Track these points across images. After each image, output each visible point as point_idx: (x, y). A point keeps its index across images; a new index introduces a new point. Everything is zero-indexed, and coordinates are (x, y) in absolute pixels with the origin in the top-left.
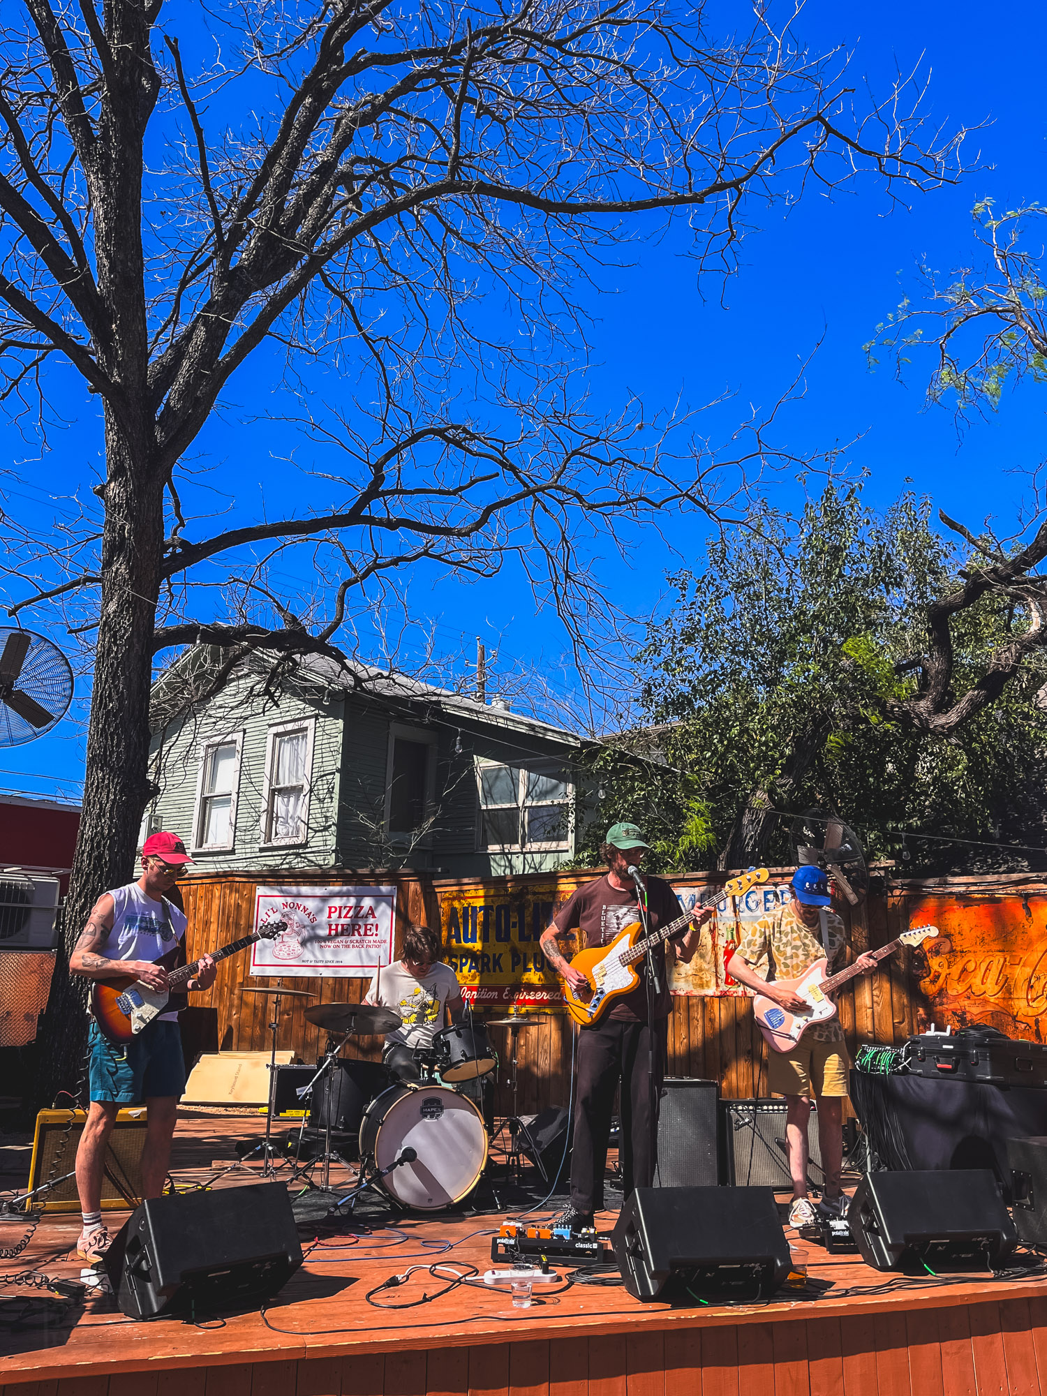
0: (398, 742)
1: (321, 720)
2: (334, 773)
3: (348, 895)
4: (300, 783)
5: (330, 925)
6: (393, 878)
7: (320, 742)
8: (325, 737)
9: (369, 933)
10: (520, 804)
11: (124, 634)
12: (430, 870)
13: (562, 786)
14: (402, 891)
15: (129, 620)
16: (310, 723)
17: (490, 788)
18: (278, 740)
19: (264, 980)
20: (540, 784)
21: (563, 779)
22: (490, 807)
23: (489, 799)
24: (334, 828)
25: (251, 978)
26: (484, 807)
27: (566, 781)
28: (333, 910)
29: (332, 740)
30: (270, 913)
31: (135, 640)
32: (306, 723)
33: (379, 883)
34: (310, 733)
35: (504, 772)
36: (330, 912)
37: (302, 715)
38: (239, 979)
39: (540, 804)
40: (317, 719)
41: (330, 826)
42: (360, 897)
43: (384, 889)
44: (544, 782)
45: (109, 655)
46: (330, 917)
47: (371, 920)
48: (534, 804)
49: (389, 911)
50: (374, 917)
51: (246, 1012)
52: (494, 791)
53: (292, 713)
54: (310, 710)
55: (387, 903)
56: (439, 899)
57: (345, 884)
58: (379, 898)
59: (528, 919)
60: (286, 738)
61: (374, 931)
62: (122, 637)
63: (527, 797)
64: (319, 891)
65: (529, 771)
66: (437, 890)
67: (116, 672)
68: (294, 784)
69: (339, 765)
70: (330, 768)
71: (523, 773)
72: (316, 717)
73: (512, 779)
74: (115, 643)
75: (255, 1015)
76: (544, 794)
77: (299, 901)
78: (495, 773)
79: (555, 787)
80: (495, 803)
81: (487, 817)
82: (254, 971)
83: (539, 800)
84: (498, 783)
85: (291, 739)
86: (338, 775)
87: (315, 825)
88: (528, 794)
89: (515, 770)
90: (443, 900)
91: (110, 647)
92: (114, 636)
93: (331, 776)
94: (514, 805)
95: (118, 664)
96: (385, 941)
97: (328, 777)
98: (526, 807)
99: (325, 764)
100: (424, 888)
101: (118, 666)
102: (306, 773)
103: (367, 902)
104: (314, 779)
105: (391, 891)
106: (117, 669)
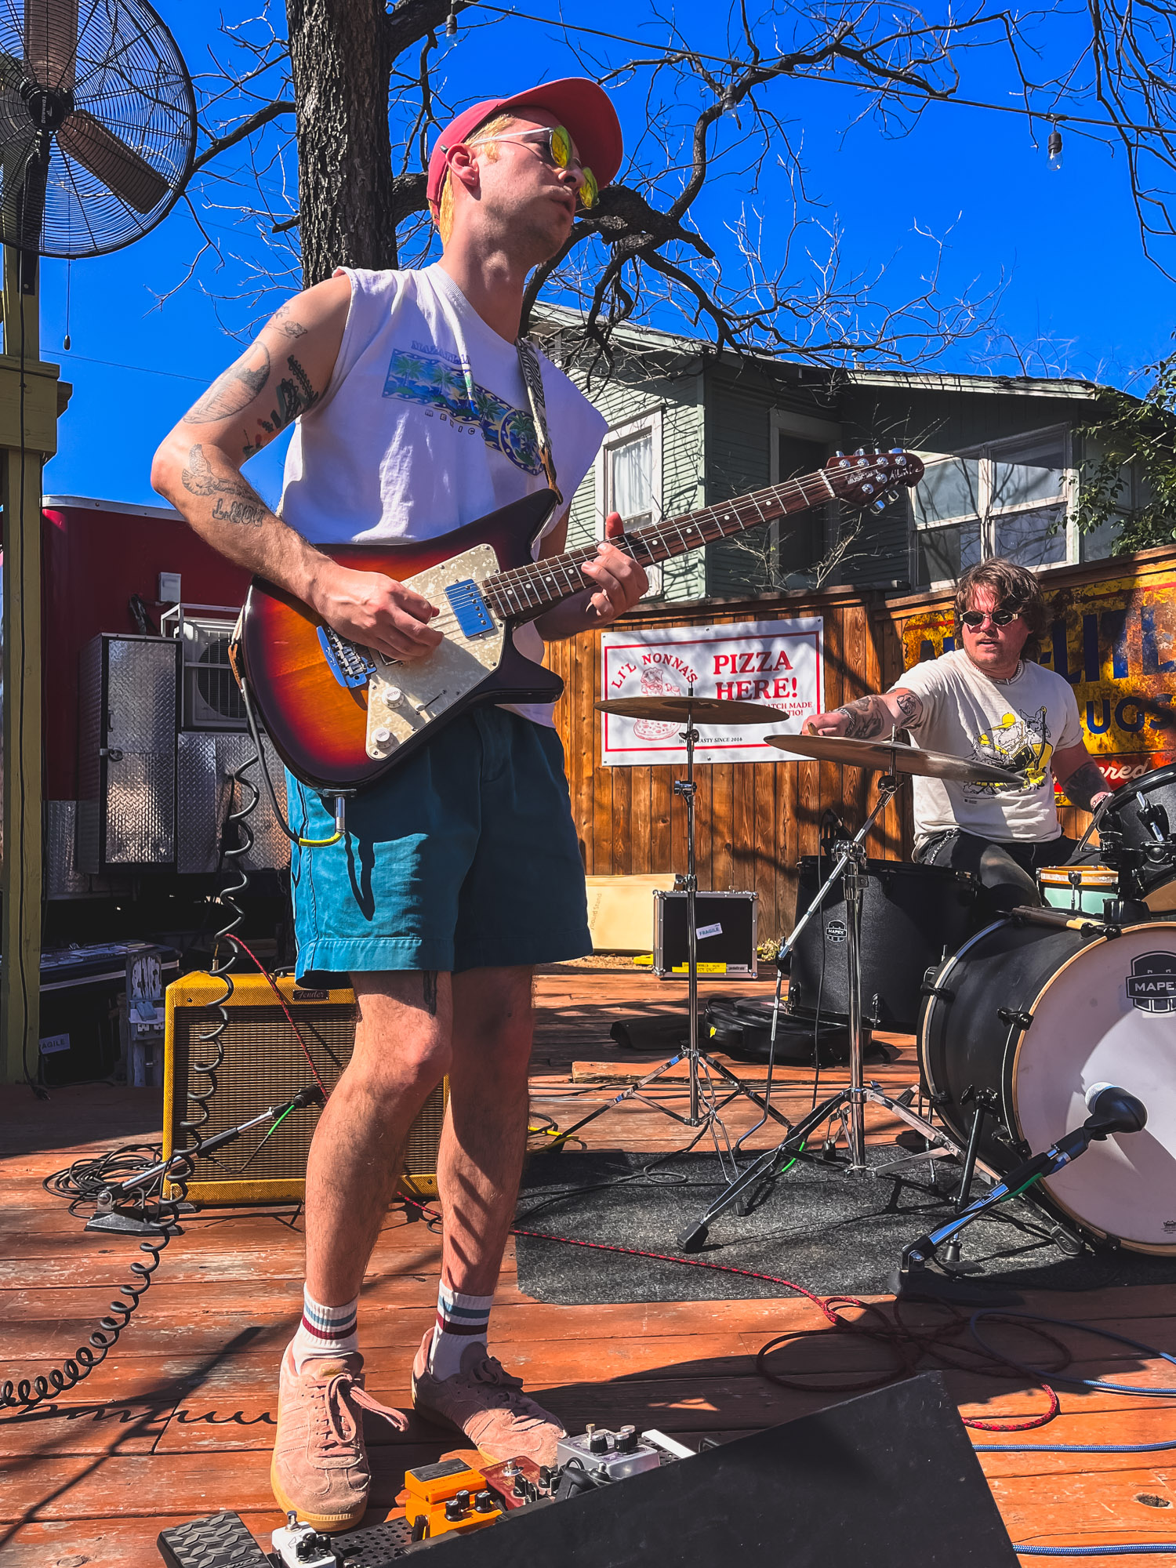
0: (783, 438)
1: (670, 412)
2: (695, 488)
3: (748, 637)
4: (647, 510)
5: (719, 685)
6: (821, 604)
7: (671, 446)
8: (679, 436)
9: (781, 692)
10: (982, 514)
11: (337, 151)
12: (878, 585)
13: (1056, 474)
14: (833, 624)
15: (341, 120)
16: (654, 420)
17: (930, 495)
18: (610, 453)
19: (625, 773)
20: (1015, 477)
21: (1054, 463)
22: (931, 525)
23: (929, 513)
24: (701, 567)
25: (604, 769)
26: (921, 526)
27: (1061, 466)
28: (722, 661)
29: (688, 439)
30: (626, 671)
31: (357, 161)
32: (648, 421)
33: (795, 614)
34: (656, 435)
35: (951, 469)
36: (718, 665)
37: (642, 410)
38: (587, 772)
39: (1016, 509)
40: (664, 412)
41: (695, 566)
42: (767, 638)
43: (806, 621)
44: (1022, 474)
45: (317, 198)
46: (717, 672)
47: (787, 674)
48: (1006, 510)
49: (813, 654)
50: (789, 667)
51: (602, 819)
52: (937, 499)
53: (627, 410)
54: (653, 400)
55: (811, 645)
56: (899, 630)
57: (737, 618)
58: (796, 637)
59: (1073, 645)
60: (621, 449)
61: (789, 688)
62: (334, 157)
63: (993, 500)
64: (700, 632)
65: (995, 460)
66: (895, 616)
67: (333, 228)
68: (638, 512)
69: (702, 473)
70: (689, 480)
71: (984, 466)
72: (663, 409)
73: (967, 476)
74: (323, 171)
75: (615, 822)
76: (1023, 493)
77: (671, 652)
78: (936, 473)
79: (1043, 479)
80: (940, 518)
81: (928, 541)
82: (609, 759)
83: (1014, 504)
84: (943, 486)
85: (628, 450)
86: (701, 489)
87: (673, 567)
88: (995, 496)
89: (970, 463)
90: (909, 629)
91: (317, 182)
92: (321, 158)
93: (692, 493)
94: (972, 517)
95: (335, 210)
96: (809, 705)
97: (687, 494)
98: (991, 518)
99: (680, 476)
100: (871, 615)
101: (334, 216)
102: (654, 493)
103: (779, 646)
104: (667, 501)
105: (815, 625)
106: (333, 222)
